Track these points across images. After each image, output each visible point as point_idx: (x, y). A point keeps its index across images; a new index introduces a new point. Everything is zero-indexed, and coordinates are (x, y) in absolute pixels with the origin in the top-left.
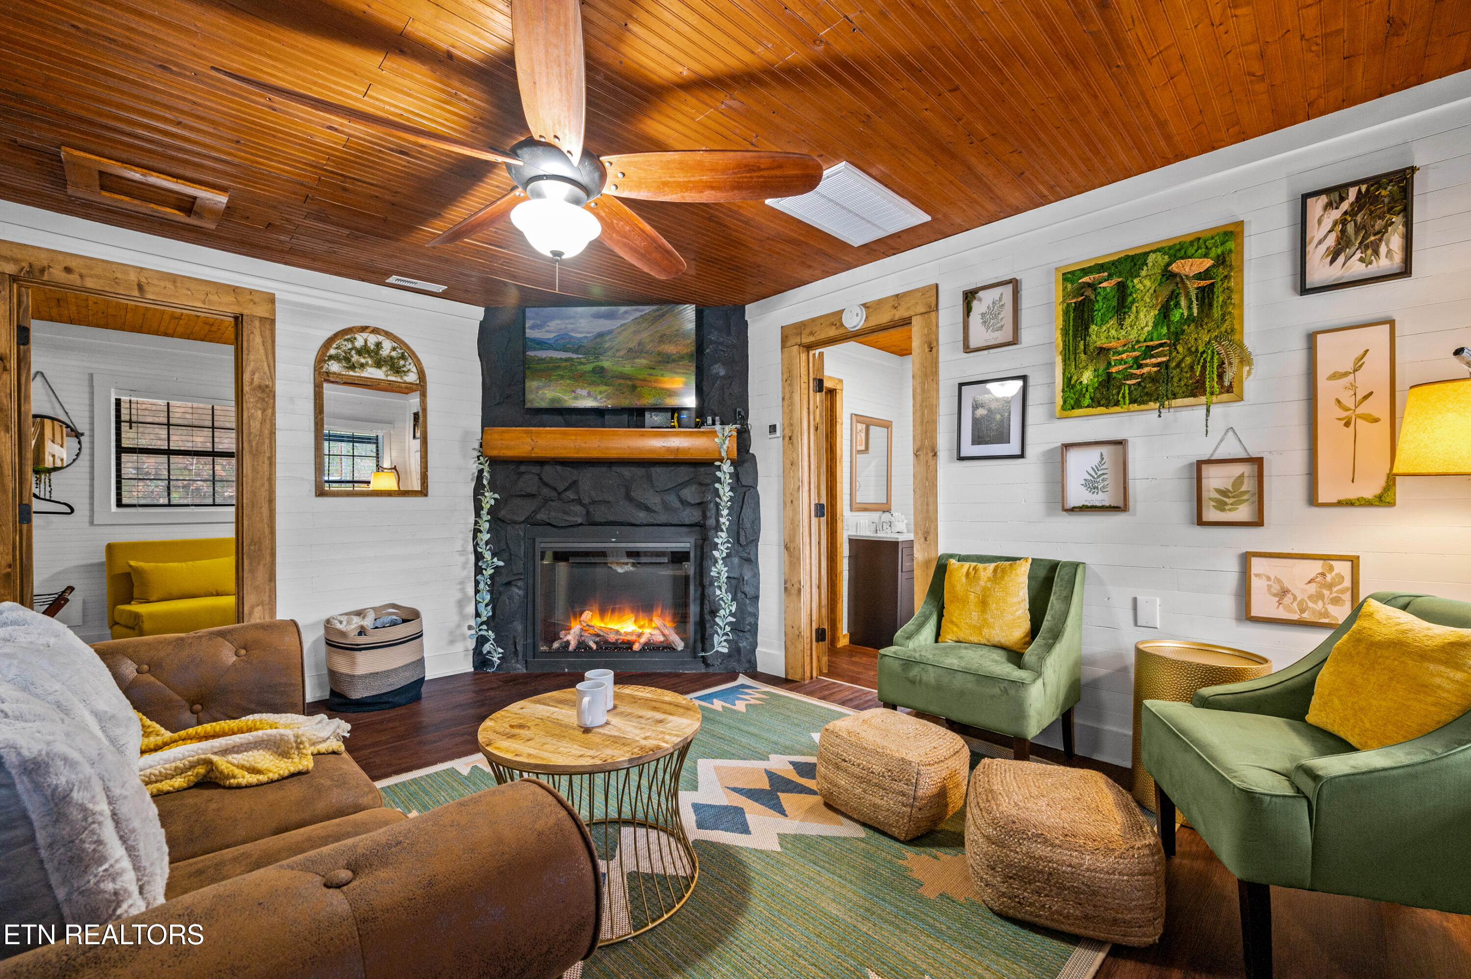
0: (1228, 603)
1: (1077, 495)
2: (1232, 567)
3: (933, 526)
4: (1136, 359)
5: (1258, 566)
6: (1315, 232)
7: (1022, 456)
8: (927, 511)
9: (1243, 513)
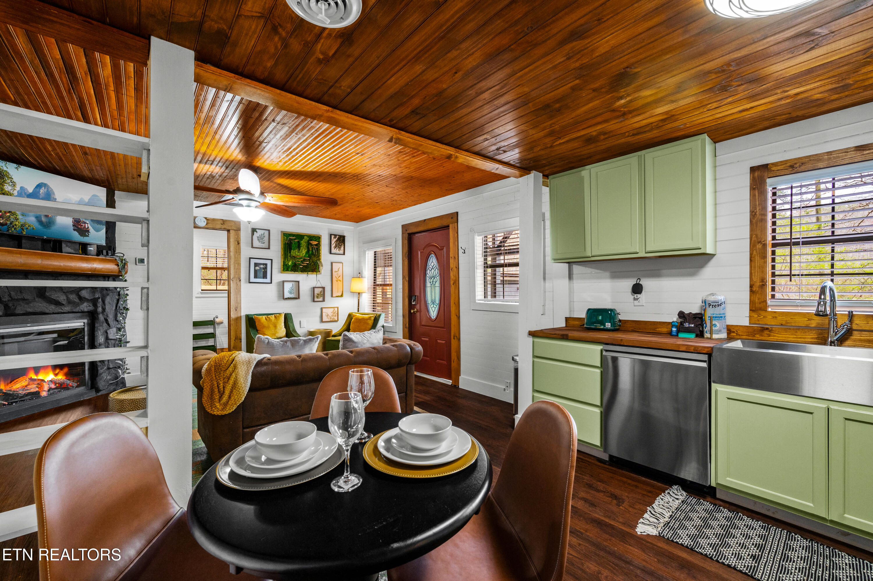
0: (318, 319)
1: (287, 295)
2: (319, 311)
3: (239, 305)
4: (302, 261)
5: (324, 310)
6: (333, 242)
7: (271, 283)
8: (237, 300)
9: (321, 299)
